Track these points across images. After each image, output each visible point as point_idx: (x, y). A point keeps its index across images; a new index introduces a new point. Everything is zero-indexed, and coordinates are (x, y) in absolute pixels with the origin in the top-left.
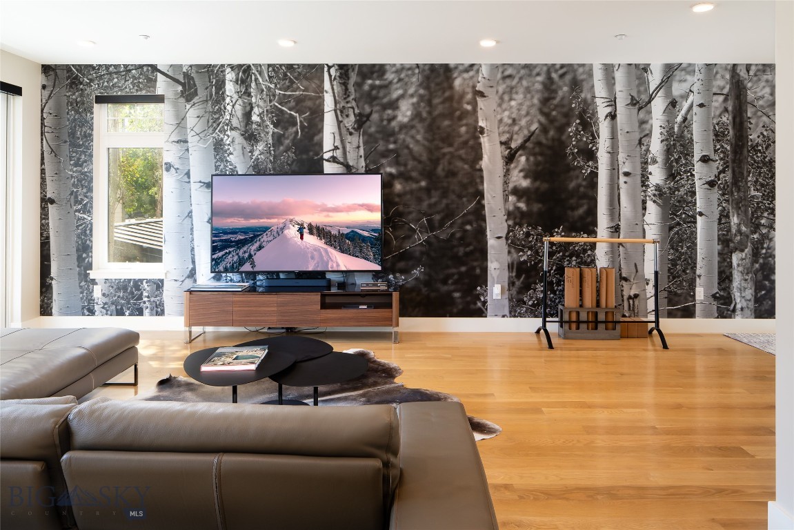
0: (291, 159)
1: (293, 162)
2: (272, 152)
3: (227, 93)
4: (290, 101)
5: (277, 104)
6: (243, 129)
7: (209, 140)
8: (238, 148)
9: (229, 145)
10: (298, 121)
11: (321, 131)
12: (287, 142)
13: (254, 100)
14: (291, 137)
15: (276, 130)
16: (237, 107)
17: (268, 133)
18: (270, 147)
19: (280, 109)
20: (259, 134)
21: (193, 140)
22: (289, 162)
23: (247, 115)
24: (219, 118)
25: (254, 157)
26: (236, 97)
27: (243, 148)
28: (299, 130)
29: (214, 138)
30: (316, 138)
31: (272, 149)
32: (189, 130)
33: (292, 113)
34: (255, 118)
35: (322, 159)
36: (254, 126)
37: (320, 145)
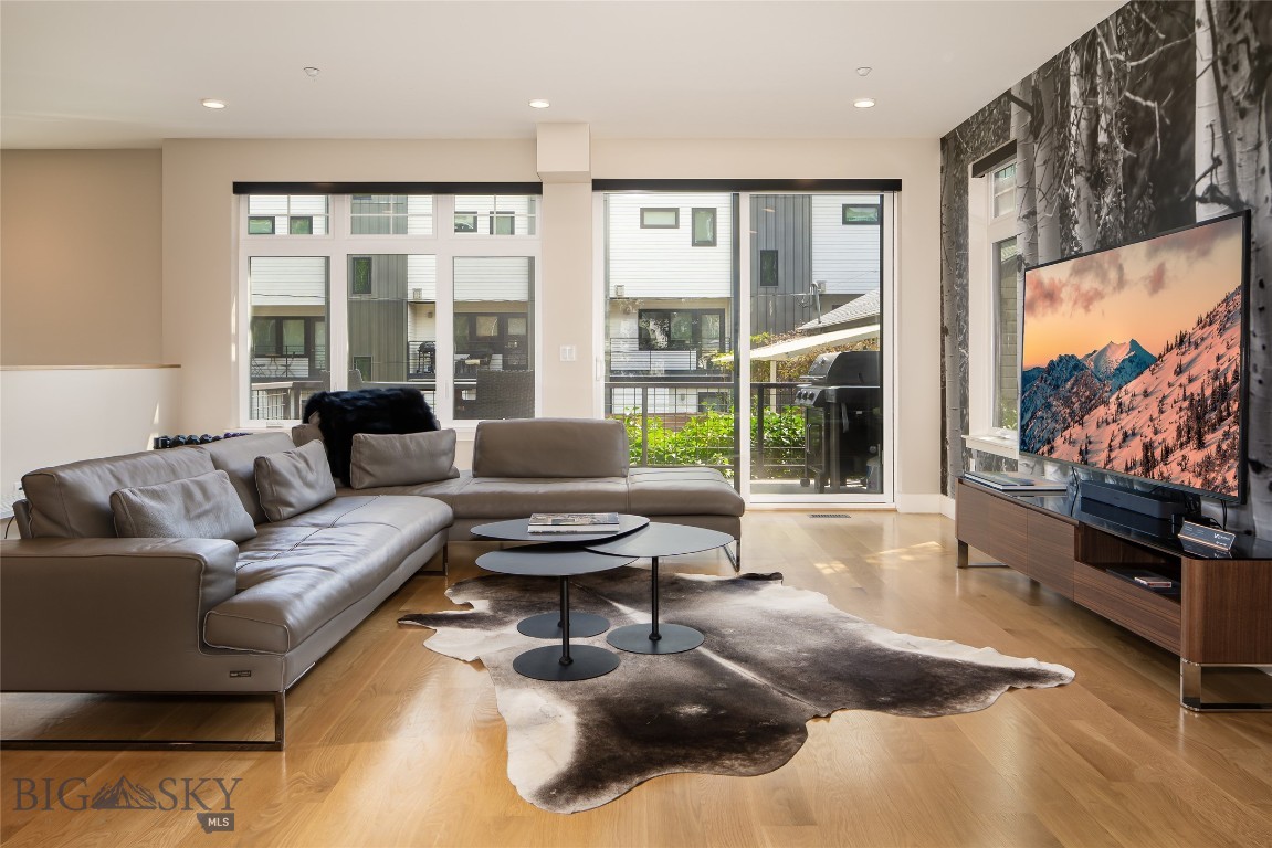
0: (1147, 212)
1: (1149, 220)
2: (1123, 204)
3: (1073, 103)
4: (1145, 78)
5: (1128, 94)
6: (1088, 167)
7: (1054, 202)
8: (1083, 206)
9: (1074, 205)
10: (1157, 118)
11: (1190, 128)
12: (1142, 174)
13: (1100, 102)
14: (1147, 162)
15: (1128, 153)
16: (1083, 123)
17: (1117, 163)
18: (1120, 194)
19: (1133, 102)
20: (1107, 169)
21: (1040, 206)
22: (1145, 220)
23: (1093, 135)
24: (1063, 157)
25: (1101, 222)
26: (1080, 103)
27: (1090, 206)
28: (1159, 140)
29: (1059, 195)
30: (1185, 148)
31: (1122, 197)
32: (1037, 191)
33: (1149, 103)
34: (1102, 138)
35: (1194, 198)
36: (1102, 155)
37: (1190, 163)
